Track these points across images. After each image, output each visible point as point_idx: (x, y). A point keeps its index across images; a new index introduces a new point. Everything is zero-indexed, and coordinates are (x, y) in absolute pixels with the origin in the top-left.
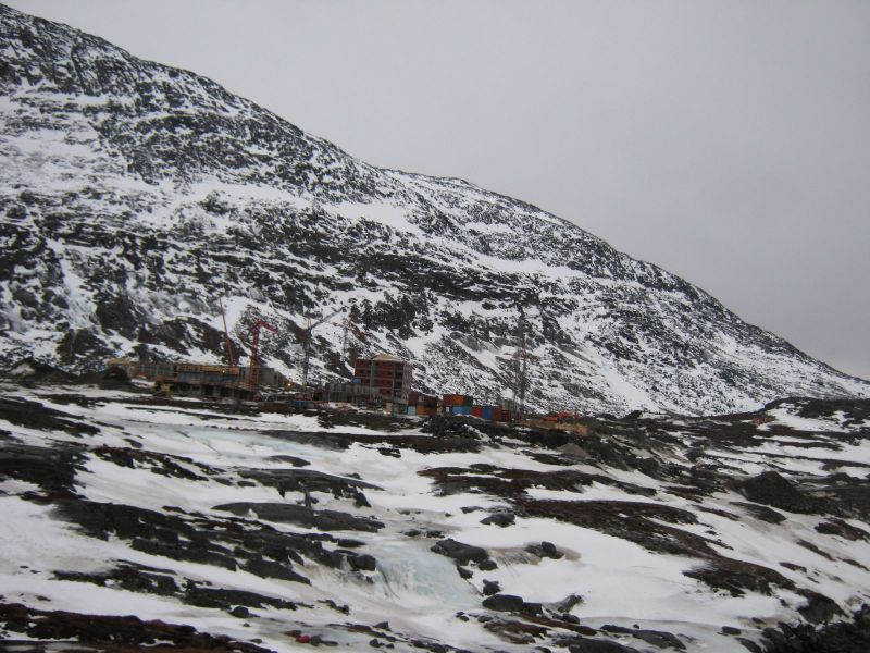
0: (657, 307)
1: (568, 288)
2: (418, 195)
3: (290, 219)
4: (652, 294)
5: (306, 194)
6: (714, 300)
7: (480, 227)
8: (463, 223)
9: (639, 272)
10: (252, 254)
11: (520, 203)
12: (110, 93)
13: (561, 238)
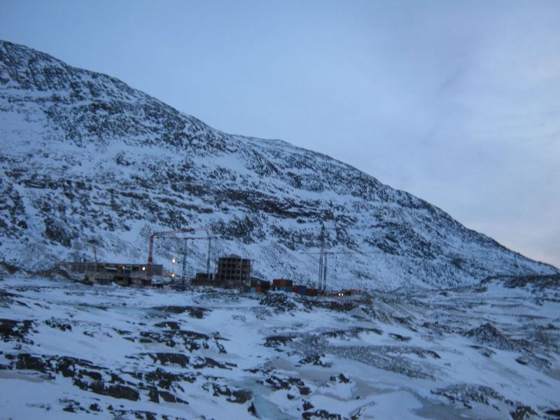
0: (409, 219)
1: (352, 209)
2: (253, 151)
3: (172, 168)
4: (406, 211)
5: (181, 151)
6: (446, 214)
7: (295, 171)
8: (283, 168)
9: (397, 197)
10: (147, 191)
11: (319, 155)
12: (53, 89)
13: (346, 176)
